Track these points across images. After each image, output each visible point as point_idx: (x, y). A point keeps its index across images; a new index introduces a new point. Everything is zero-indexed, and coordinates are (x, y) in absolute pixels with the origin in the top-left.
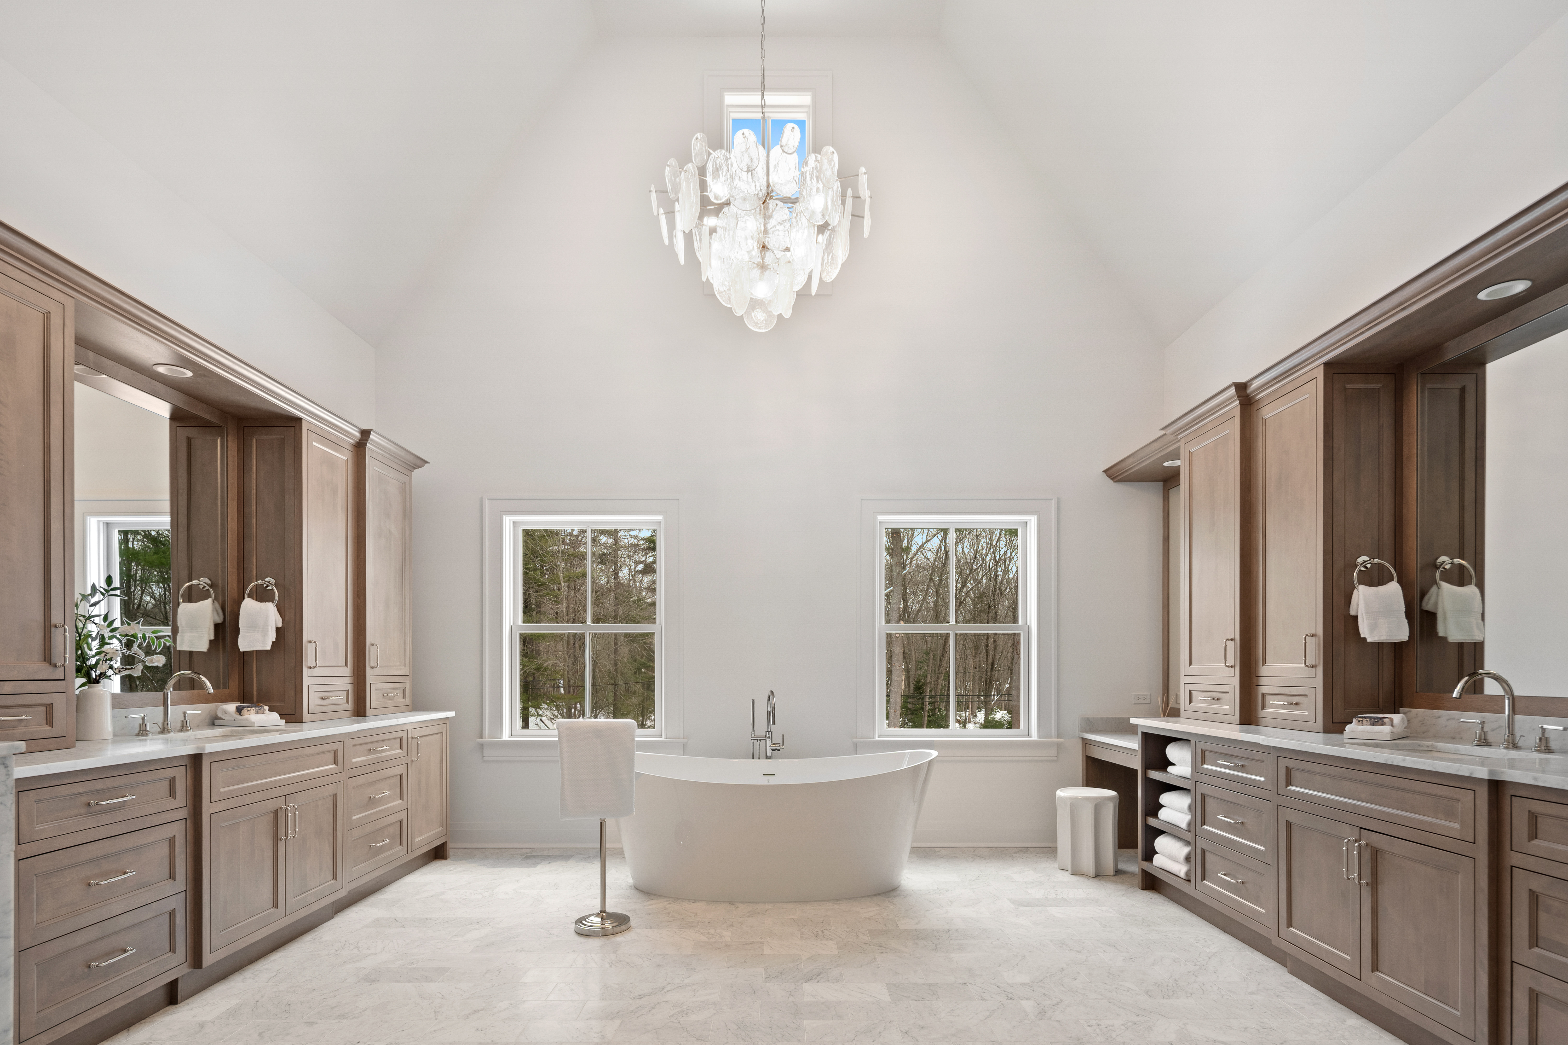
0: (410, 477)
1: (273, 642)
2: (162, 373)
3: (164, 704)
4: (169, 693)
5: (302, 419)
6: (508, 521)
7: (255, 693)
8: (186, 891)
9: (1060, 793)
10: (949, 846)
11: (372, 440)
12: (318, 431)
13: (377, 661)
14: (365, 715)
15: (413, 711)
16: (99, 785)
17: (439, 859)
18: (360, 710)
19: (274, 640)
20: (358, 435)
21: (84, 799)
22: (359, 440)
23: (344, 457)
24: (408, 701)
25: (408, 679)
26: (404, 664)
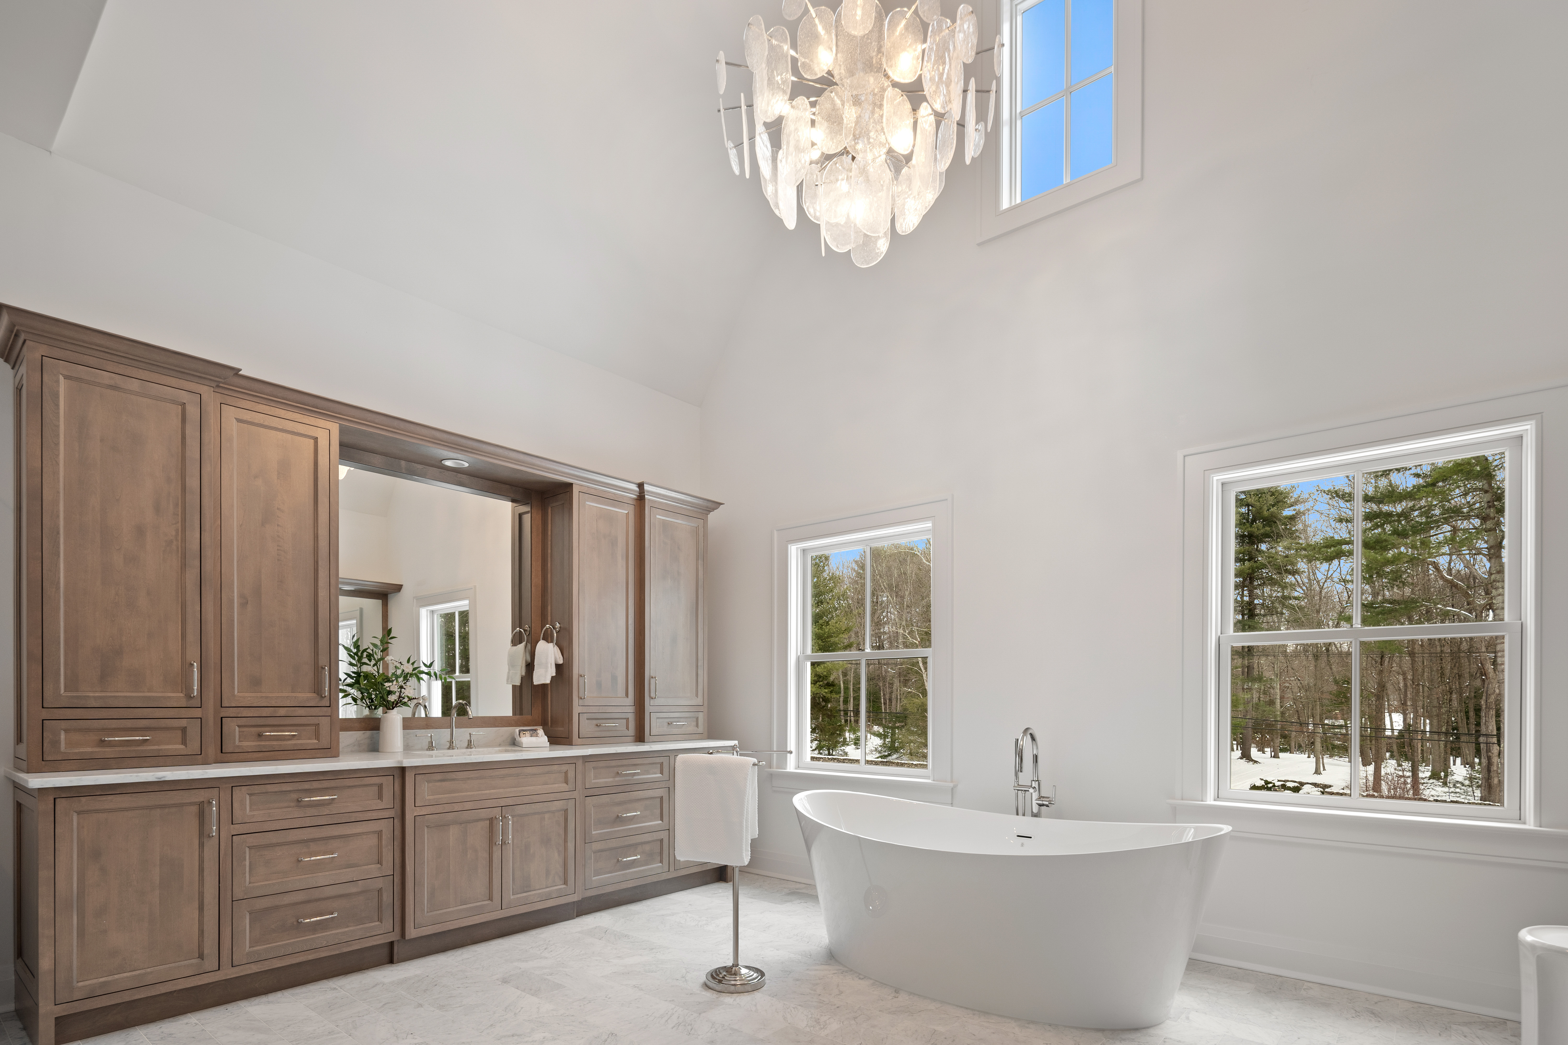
0: (705, 521)
1: (552, 677)
2: (450, 467)
3: (451, 727)
4: (454, 718)
5: (573, 484)
6: (794, 550)
7: (550, 719)
8: (393, 875)
9: (1527, 936)
10: (1336, 984)
11: (648, 491)
12: (592, 492)
13: (656, 692)
14: (644, 741)
15: (708, 739)
16: (306, 786)
17: (722, 881)
18: (640, 737)
19: (554, 674)
20: (637, 489)
21: (294, 796)
22: (639, 494)
23: (625, 512)
24: (701, 729)
25: (701, 709)
26: (697, 695)
